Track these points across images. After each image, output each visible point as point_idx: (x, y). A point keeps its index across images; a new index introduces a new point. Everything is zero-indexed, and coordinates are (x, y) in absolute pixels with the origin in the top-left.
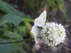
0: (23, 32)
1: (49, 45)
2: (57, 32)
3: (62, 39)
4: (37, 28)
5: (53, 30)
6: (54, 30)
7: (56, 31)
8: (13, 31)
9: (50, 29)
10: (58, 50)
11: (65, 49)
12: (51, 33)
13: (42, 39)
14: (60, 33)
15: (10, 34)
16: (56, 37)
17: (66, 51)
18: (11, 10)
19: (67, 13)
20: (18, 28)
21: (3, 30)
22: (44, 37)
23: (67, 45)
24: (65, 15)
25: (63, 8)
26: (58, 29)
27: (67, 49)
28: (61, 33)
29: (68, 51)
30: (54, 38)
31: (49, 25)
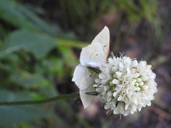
0: (56, 74)
1: (115, 113)
2: (135, 81)
3: (147, 98)
4: (87, 69)
5: (125, 77)
6: (127, 76)
7: (134, 78)
8: (31, 71)
9: (119, 74)
10: (141, 118)
11: (158, 115)
12: (121, 83)
14: (142, 83)
15: (24, 77)
16: (131, 93)
17: (161, 119)
18: (29, 19)
19: (162, 27)
20: (45, 63)
21: (7, 68)
22: (103, 94)
23: (163, 105)
24: (158, 33)
25: (154, 16)
27: (162, 115)
28: (145, 82)
29: (165, 119)
30: (126, 96)
31: (116, 64)
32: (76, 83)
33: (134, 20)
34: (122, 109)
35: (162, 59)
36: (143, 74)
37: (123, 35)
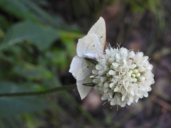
0: (59, 66)
2: (132, 72)
3: (144, 89)
5: (121, 68)
6: (124, 67)
7: (130, 69)
8: (35, 63)
9: (115, 65)
10: (145, 109)
11: (161, 107)
12: (117, 74)
13: (95, 87)
14: (139, 75)
15: (27, 69)
16: (128, 84)
17: (164, 111)
18: (32, 11)
19: (167, 19)
20: (48, 54)
21: (10, 59)
22: (99, 85)
24: (162, 24)
25: (158, 7)
26: (135, 66)
27: (166, 106)
28: (142, 74)
30: (123, 87)
31: (113, 55)
32: (73, 74)
33: (138, 12)
34: (119, 100)
35: (165, 51)
36: (139, 66)
37: (126, 27)
